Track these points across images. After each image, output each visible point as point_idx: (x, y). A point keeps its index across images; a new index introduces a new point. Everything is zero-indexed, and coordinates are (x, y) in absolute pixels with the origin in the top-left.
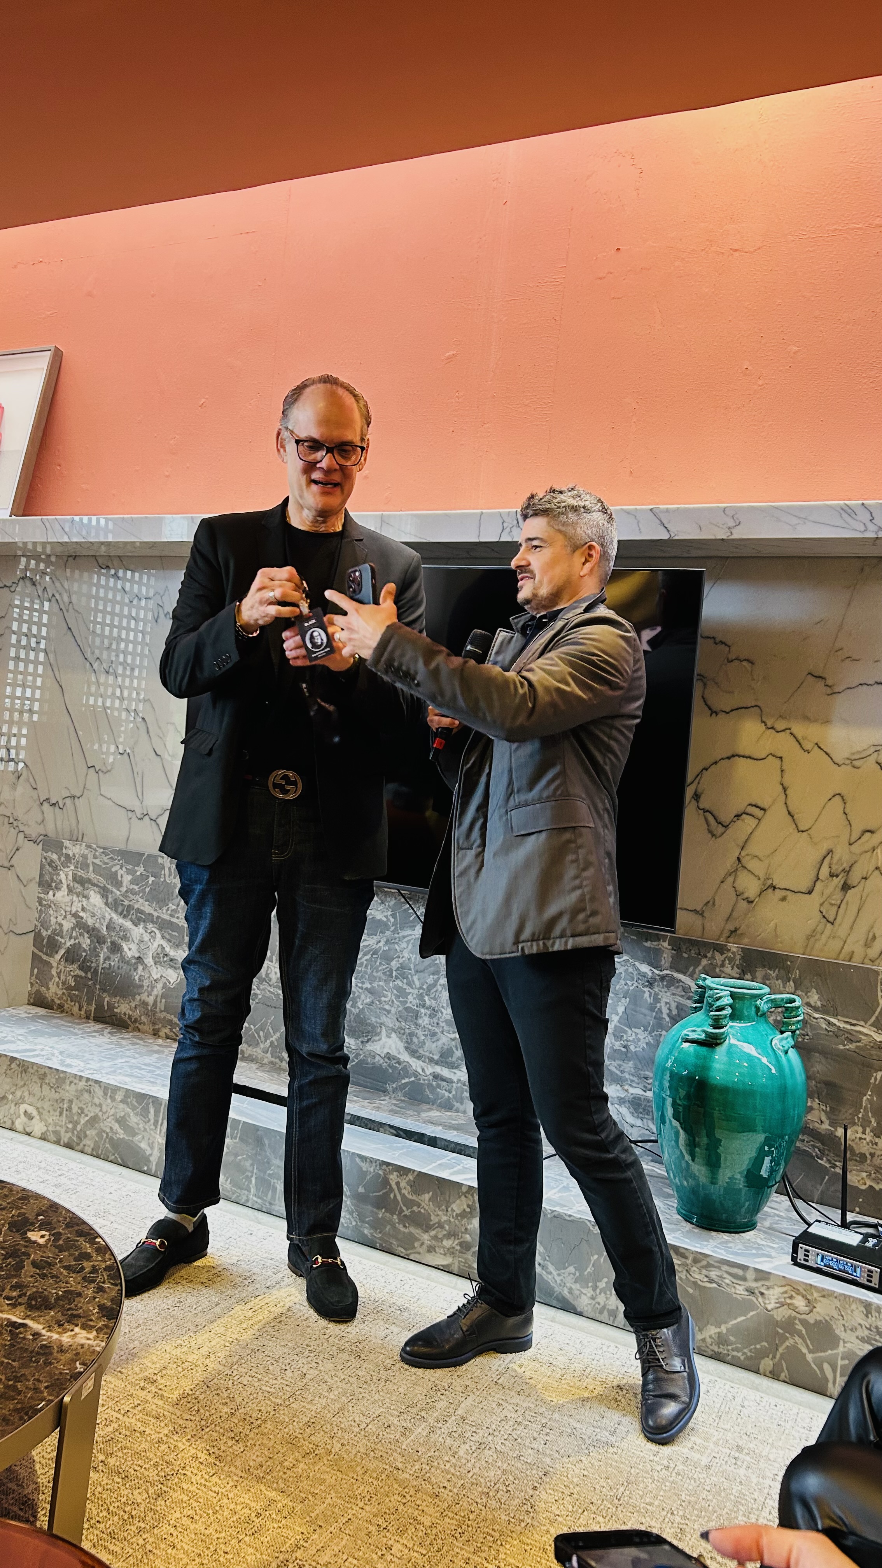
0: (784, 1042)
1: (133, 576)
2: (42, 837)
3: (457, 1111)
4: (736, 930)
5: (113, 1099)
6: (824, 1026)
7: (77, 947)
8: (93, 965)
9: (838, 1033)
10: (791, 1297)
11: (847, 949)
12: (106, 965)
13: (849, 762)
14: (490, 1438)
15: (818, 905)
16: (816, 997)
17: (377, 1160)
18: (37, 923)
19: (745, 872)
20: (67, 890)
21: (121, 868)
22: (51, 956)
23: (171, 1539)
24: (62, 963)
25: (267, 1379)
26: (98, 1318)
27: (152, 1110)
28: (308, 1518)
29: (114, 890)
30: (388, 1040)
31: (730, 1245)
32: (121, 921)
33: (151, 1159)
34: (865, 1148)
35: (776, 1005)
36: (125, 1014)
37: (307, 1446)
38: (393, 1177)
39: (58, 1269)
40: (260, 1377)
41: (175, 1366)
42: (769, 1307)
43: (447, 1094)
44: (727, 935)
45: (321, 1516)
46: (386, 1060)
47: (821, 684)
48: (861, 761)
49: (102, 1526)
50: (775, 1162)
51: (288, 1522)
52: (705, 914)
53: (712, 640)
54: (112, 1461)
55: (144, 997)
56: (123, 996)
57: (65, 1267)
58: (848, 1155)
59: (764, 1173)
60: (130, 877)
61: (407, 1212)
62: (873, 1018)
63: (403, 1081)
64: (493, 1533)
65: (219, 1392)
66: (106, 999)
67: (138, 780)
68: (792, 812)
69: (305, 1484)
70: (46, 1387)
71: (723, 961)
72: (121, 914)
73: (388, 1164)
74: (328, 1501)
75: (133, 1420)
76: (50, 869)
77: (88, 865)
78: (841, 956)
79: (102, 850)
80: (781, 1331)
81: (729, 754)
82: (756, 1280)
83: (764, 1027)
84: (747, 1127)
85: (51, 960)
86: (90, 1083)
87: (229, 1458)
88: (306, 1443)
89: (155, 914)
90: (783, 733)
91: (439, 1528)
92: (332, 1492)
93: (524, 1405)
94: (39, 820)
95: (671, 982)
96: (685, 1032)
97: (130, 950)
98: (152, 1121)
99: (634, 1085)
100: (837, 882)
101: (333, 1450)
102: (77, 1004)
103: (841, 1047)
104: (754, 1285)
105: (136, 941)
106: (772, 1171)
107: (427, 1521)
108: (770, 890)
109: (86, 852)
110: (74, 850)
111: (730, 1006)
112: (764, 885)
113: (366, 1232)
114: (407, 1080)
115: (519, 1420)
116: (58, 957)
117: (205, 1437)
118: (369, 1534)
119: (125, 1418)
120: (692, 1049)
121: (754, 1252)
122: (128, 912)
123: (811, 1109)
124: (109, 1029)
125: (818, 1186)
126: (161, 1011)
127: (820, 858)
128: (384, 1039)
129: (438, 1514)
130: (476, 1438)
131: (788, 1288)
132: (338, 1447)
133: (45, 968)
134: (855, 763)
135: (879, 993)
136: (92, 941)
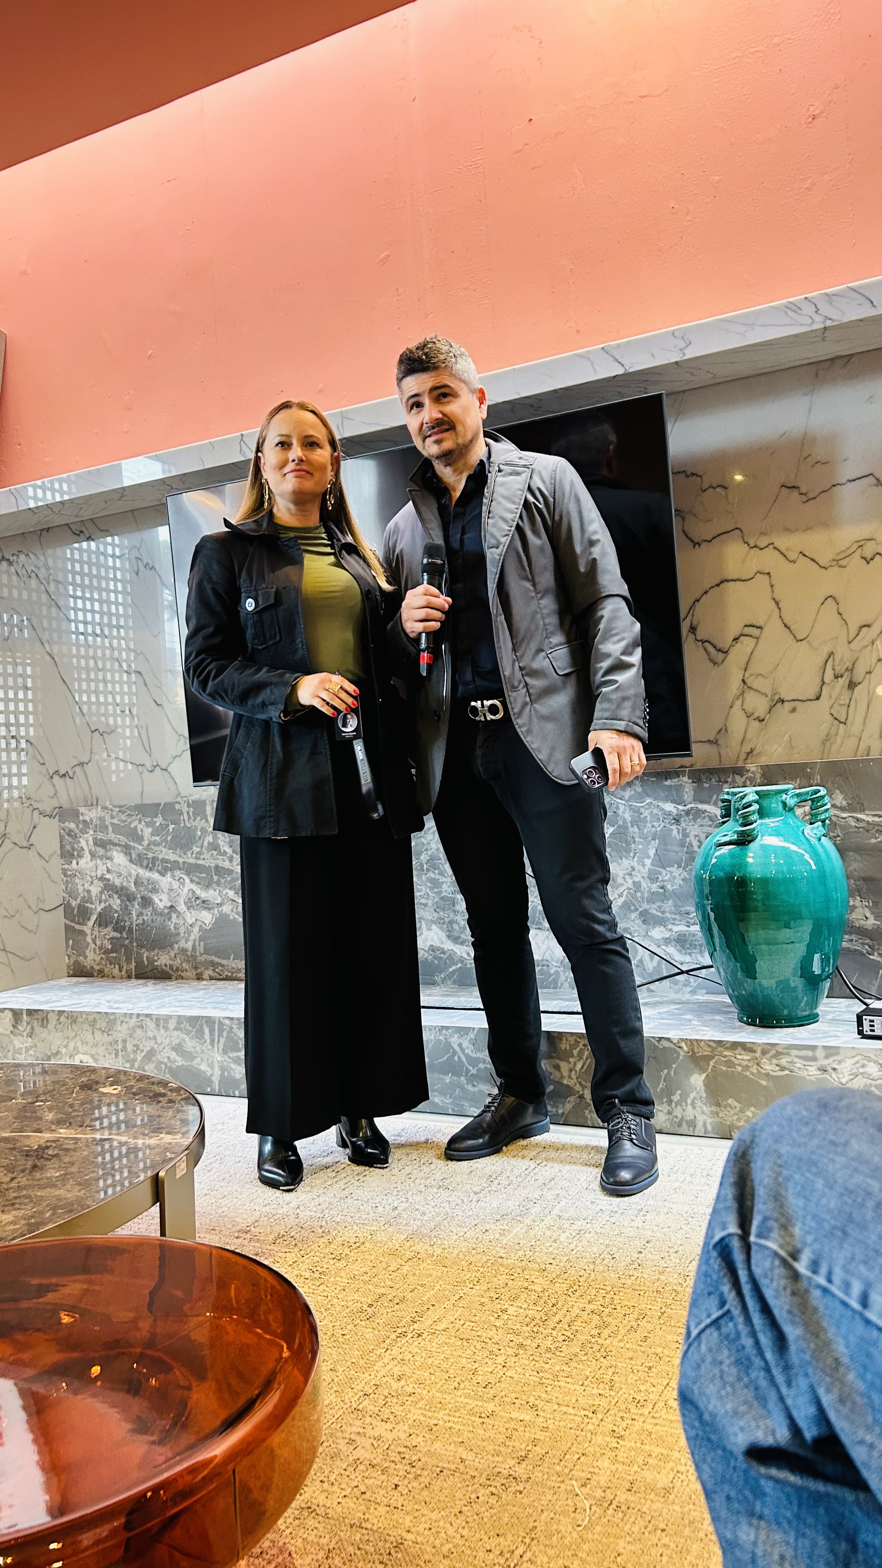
0: (816, 832)
2: (57, 810)
4: (752, 751)
6: (853, 824)
7: (108, 909)
8: (126, 924)
9: (869, 828)
10: (863, 1066)
11: (863, 746)
12: (140, 921)
13: (835, 563)
14: (589, 1226)
15: (828, 709)
16: (841, 797)
17: (435, 1027)
18: (64, 895)
19: (752, 692)
20: (89, 856)
21: (140, 823)
22: (83, 924)
24: (96, 929)
28: (420, 1302)
30: (429, 933)
31: (796, 1035)
32: (148, 874)
35: (802, 798)
36: (166, 965)
37: (408, 1254)
38: (455, 1040)
44: (744, 757)
45: (433, 1299)
46: (431, 952)
47: (795, 494)
48: (847, 560)
51: (400, 1306)
52: (719, 742)
53: (683, 475)
55: (182, 944)
56: (162, 948)
60: (150, 830)
61: (473, 1071)
63: (451, 970)
64: (605, 1287)
66: (145, 955)
68: (789, 624)
69: (412, 1280)
71: (744, 782)
72: (147, 867)
73: (447, 1028)
76: (70, 839)
77: (107, 827)
78: (859, 753)
79: (118, 809)
81: (718, 580)
82: (827, 1057)
83: (793, 821)
85: (85, 928)
87: (333, 1272)
88: (408, 1252)
89: (181, 860)
90: (767, 549)
91: (550, 1291)
94: (52, 793)
95: (697, 814)
96: (717, 838)
97: (161, 901)
99: (677, 922)
100: (843, 682)
101: (435, 1254)
102: (117, 966)
104: (825, 1062)
105: (166, 891)
106: (823, 967)
107: (538, 1288)
108: (779, 704)
109: (103, 814)
110: (90, 815)
112: (772, 700)
114: (454, 968)
116: (91, 923)
118: (482, 1304)
120: (726, 851)
121: (819, 1035)
122: (154, 865)
123: (854, 907)
124: (152, 982)
125: (874, 982)
126: (201, 955)
127: (822, 662)
130: (574, 1227)
131: (859, 1057)
132: (439, 1251)
133: (80, 938)
134: (841, 563)
136: (122, 901)
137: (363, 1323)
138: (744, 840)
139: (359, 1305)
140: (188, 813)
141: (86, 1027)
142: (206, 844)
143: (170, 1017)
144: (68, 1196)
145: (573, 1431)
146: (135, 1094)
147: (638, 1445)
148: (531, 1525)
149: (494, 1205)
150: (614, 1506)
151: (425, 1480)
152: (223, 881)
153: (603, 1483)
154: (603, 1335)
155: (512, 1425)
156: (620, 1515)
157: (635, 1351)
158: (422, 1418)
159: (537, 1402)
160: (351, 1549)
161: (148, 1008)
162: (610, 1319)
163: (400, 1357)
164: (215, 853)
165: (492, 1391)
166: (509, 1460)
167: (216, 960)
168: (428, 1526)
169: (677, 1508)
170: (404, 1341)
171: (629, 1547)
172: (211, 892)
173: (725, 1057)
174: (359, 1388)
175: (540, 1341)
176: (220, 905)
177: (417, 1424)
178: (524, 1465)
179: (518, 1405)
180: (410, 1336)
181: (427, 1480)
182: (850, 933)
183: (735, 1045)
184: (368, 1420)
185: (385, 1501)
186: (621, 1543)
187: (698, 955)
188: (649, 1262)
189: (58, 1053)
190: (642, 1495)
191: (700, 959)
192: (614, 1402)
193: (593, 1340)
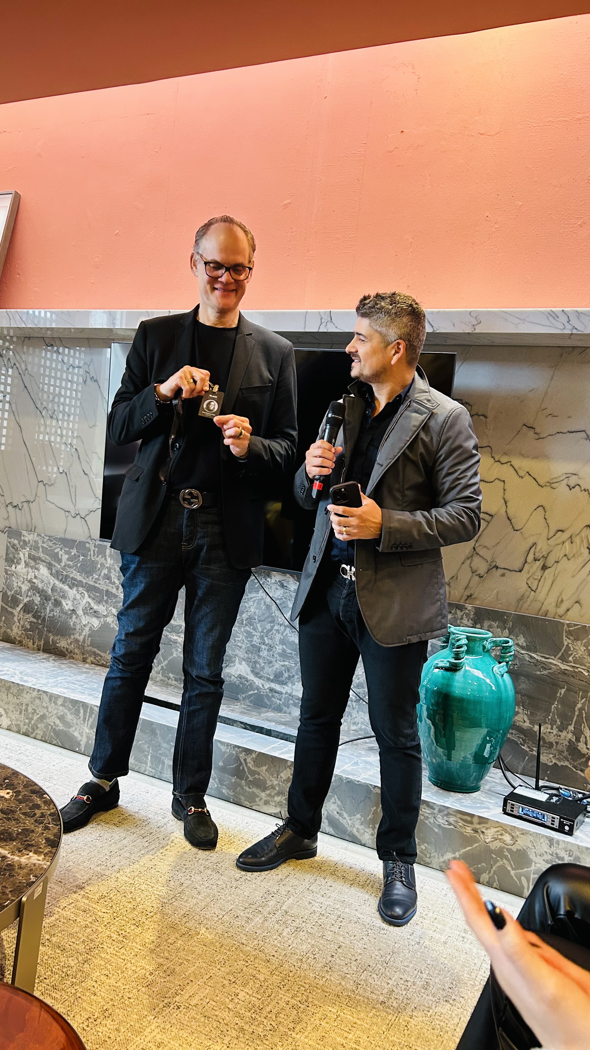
0: (501, 669)
1: (69, 352)
2: (7, 529)
3: (285, 712)
4: (471, 595)
5: (55, 703)
6: (528, 659)
7: (31, 603)
8: (42, 615)
9: (537, 663)
10: (502, 835)
11: (544, 608)
12: (51, 615)
13: (548, 484)
14: (304, 924)
15: (526, 580)
16: (523, 640)
17: (231, 745)
18: (4, 586)
19: (478, 556)
20: (24, 564)
21: (61, 550)
22: (13, 608)
23: (94, 989)
24: (22, 613)
25: (157, 886)
26: (45, 847)
27: (82, 711)
28: (184, 976)
30: (240, 666)
31: (462, 801)
32: (61, 585)
33: (81, 743)
34: (552, 739)
35: (496, 644)
36: (64, 647)
37: (184, 930)
38: (242, 756)
39: (18, 814)
40: (153, 885)
41: (96, 878)
42: (487, 841)
43: (278, 701)
44: (465, 598)
45: (192, 974)
46: (239, 679)
47: (531, 433)
48: (557, 484)
49: (48, 981)
50: (494, 747)
51: (171, 978)
52: (451, 584)
54: (54, 939)
55: (77, 636)
56: (63, 635)
57: (24, 814)
58: (541, 743)
59: (486, 754)
60: (67, 556)
61: (251, 778)
62: (560, 654)
63: (250, 693)
64: (304, 985)
65: (125, 895)
66: (51, 638)
67: (73, 490)
68: (511, 518)
69: (182, 954)
70: (10, 892)
71: (462, 616)
72: (61, 581)
73: (239, 747)
74: (197, 965)
75: (69, 913)
76: (13, 550)
77: (38, 548)
78: (541, 612)
79: (48, 538)
80: (494, 856)
82: (479, 823)
83: (488, 660)
84: (475, 724)
85: (14, 611)
86: (40, 693)
87: (132, 937)
88: (183, 928)
89: (84, 581)
90: (505, 465)
91: (270, 982)
92: (200, 959)
93: (327, 903)
94: (6, 516)
96: (436, 662)
97: (67, 605)
98: (82, 718)
100: (539, 564)
101: (201, 932)
102: (31, 641)
103: (538, 673)
104: (478, 826)
105: (71, 599)
106: (491, 753)
107: (262, 977)
108: (494, 569)
109: (37, 539)
110: (29, 537)
111: (466, 645)
112: (490, 565)
113: (224, 791)
114: (252, 692)
115: (322, 913)
116: (18, 609)
117: (116, 924)
118: (223, 986)
119: (63, 912)
120: (440, 673)
121: (478, 805)
122: (66, 579)
123: (517, 713)
124: (53, 657)
125: (521, 763)
126: (88, 646)
127: (528, 548)
128: (237, 665)
129: (269, 973)
130: (294, 924)
131: (500, 829)
133: (10, 617)
134: (553, 485)
135: (565, 638)
136: (41, 599)
137: (143, 989)
139: (143, 971)
140: (94, 551)
141: (3, 689)
142: (102, 574)
143: (60, 696)
152: (110, 601)
154: (296, 1029)
161: (46, 684)
162: (303, 1016)
163: (162, 1026)
164: (108, 581)
167: (98, 652)
170: (168, 1010)
172: (101, 606)
175: (254, 1027)
176: (106, 616)
180: (172, 1006)
188: (337, 967)
193: (289, 1033)
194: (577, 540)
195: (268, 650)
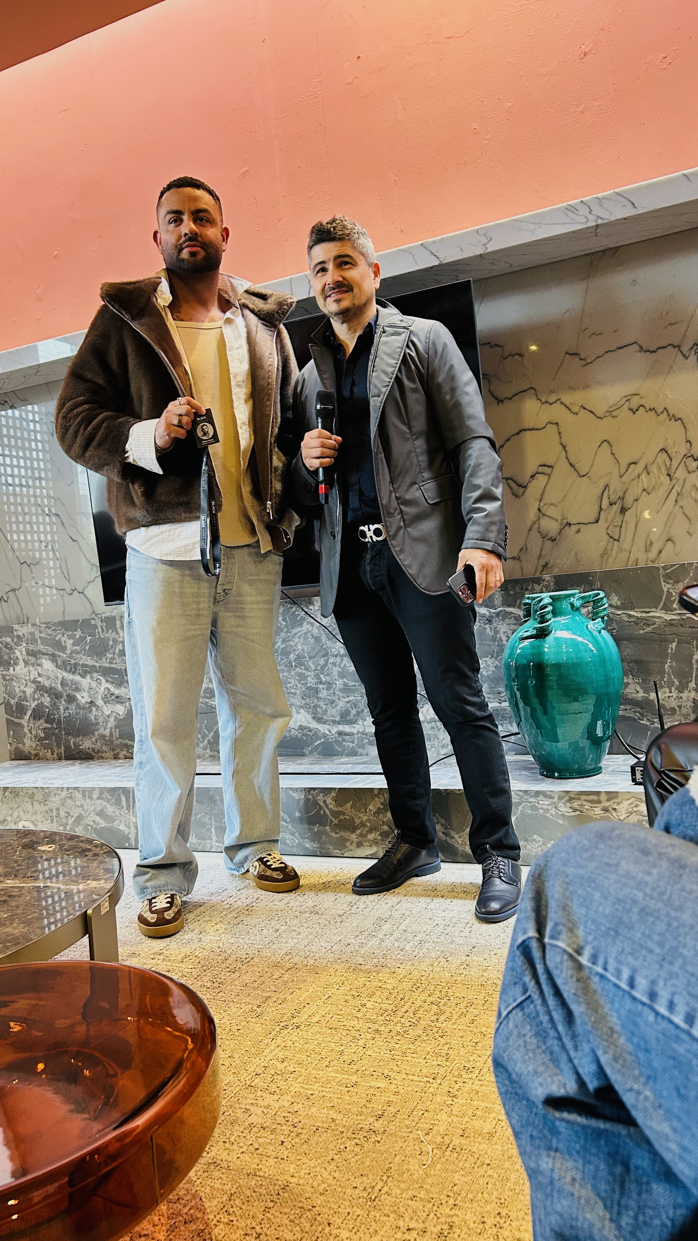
0: (597, 626)
4: (547, 564)
6: (626, 619)
7: (41, 705)
8: (56, 717)
9: (638, 621)
10: (636, 805)
11: (632, 558)
12: (67, 714)
13: (608, 414)
15: (605, 530)
16: (616, 598)
17: (305, 789)
18: (5, 695)
19: (546, 518)
20: (23, 664)
21: (63, 636)
22: (21, 718)
24: (32, 721)
29: (61, 654)
30: (298, 715)
31: (586, 783)
32: (71, 677)
34: (673, 704)
35: (586, 600)
36: (89, 748)
38: (320, 798)
43: (351, 744)
44: (541, 570)
46: (300, 731)
47: (577, 359)
48: (618, 411)
51: (282, 1006)
52: (521, 558)
53: (488, 346)
55: (102, 731)
56: (85, 735)
58: (662, 712)
60: (71, 641)
61: (336, 822)
62: (662, 604)
63: (316, 743)
66: (72, 741)
67: (64, 563)
68: (573, 464)
71: (541, 589)
72: (70, 672)
76: (7, 651)
77: (36, 640)
78: (629, 564)
79: (45, 625)
81: (517, 431)
83: (579, 618)
85: (22, 721)
86: (70, 790)
88: (288, 964)
89: (97, 665)
90: (555, 404)
91: (399, 988)
95: (506, 615)
97: (83, 698)
100: (616, 508)
101: (309, 964)
102: (49, 750)
104: (607, 804)
105: (87, 690)
106: (605, 731)
108: (567, 527)
109: (33, 630)
110: (23, 631)
112: (562, 524)
114: (319, 742)
116: (27, 717)
118: (346, 1001)
120: (528, 643)
121: (602, 783)
122: (76, 668)
123: (628, 684)
124: (79, 762)
125: (644, 741)
126: (117, 739)
127: (600, 493)
129: (397, 982)
130: (416, 938)
131: (633, 799)
132: (311, 962)
133: (19, 729)
134: (614, 414)
135: (663, 584)
136: (51, 698)
137: (254, 1020)
138: (542, 634)
139: (250, 1006)
140: (102, 626)
141: (26, 799)
142: (117, 651)
143: (94, 789)
144: (15, 932)
145: (418, 1094)
146: (67, 850)
147: (469, 1101)
148: (387, 1166)
149: (354, 925)
150: (450, 1148)
151: (304, 1137)
153: (442, 1132)
154: (440, 1020)
155: (371, 1091)
156: (456, 1155)
157: (465, 1031)
158: (301, 1090)
159: (390, 1074)
160: (248, 1193)
161: (75, 783)
162: (445, 1008)
163: (284, 1044)
165: (355, 1067)
166: (369, 1119)
168: (307, 1171)
169: (499, 1147)
170: (286, 1032)
171: (463, 1179)
173: (530, 803)
174: (252, 1069)
175: (391, 1027)
177: (298, 1094)
178: (381, 1121)
179: (375, 1077)
180: (290, 1028)
181: (307, 1136)
182: (625, 704)
183: (538, 793)
184: (259, 1093)
185: (274, 1154)
186: (457, 1176)
187: (509, 726)
189: (5, 820)
190: (472, 1139)
191: (510, 728)
192: (449, 1070)
193: (433, 1024)
194: (654, 469)
195: (327, 689)
